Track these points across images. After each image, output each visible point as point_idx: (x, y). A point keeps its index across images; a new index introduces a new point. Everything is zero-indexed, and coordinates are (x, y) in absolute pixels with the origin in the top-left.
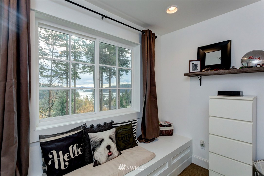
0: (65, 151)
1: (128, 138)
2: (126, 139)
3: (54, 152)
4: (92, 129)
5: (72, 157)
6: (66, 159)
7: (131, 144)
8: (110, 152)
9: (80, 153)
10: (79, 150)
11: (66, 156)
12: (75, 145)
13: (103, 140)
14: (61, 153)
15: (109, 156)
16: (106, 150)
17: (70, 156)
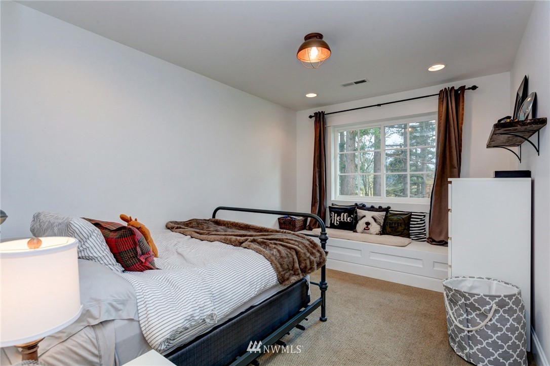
0: (339, 215)
1: (396, 225)
2: (393, 225)
3: (333, 213)
4: (363, 207)
5: (342, 220)
6: (338, 220)
7: (399, 232)
8: (367, 227)
9: (348, 220)
10: (349, 219)
11: (339, 217)
12: (346, 214)
13: (364, 216)
14: (336, 215)
15: (365, 229)
16: (365, 224)
17: (340, 219)
